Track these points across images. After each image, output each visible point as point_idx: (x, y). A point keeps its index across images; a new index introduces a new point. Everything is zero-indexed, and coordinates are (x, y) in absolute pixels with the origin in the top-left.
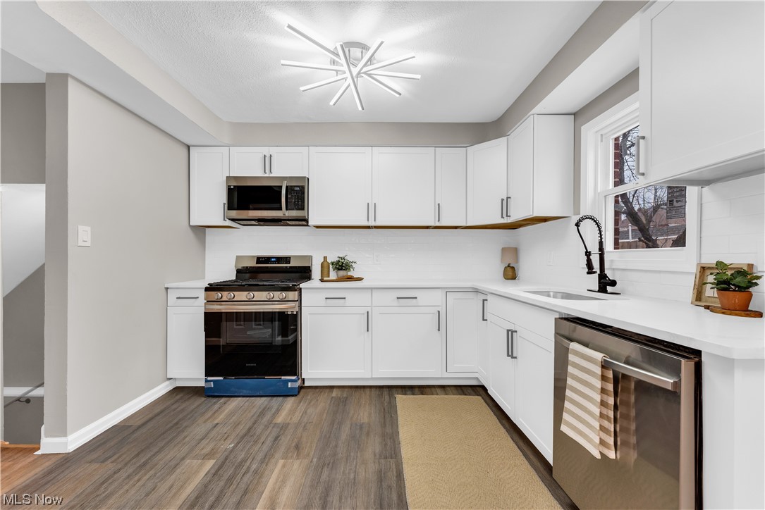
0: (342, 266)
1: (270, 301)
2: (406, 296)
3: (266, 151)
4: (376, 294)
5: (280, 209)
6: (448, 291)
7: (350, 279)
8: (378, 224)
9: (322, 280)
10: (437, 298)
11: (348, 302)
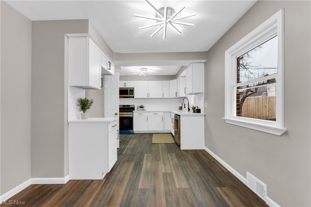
0: (142, 107)
1: (127, 114)
2: (155, 113)
3: (125, 82)
4: (149, 113)
5: (128, 95)
6: (164, 112)
7: (143, 110)
8: (150, 97)
9: (137, 110)
10: (162, 114)
11: (143, 115)
